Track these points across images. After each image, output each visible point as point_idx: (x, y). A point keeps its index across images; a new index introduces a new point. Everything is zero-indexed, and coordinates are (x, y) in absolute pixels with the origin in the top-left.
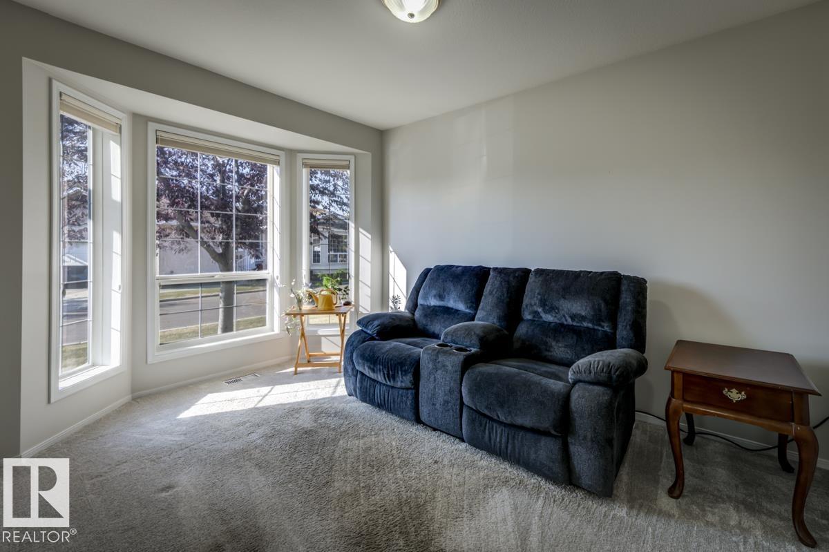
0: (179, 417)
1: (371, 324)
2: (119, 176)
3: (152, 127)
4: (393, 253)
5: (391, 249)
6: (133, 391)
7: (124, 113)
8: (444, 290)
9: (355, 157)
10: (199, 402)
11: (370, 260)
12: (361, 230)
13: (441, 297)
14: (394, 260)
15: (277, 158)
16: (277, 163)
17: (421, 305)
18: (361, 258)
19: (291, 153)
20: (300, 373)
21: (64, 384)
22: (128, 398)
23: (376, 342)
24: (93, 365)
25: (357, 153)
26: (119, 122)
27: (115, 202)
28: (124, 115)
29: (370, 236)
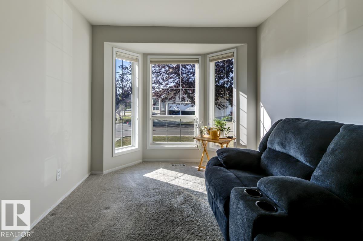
0: (144, 175)
1: (222, 155)
2: (138, 78)
3: (149, 57)
4: (263, 107)
5: (261, 104)
6: (143, 158)
7: (139, 54)
8: (286, 140)
9: (237, 49)
10: (155, 171)
11: (246, 112)
12: (240, 93)
13: (283, 145)
14: (263, 112)
15: (197, 60)
16: (198, 62)
17: (269, 148)
18: (240, 109)
19: (204, 55)
20: (201, 171)
21: (117, 151)
22: (141, 161)
23: (222, 168)
24: (133, 146)
25: (238, 46)
26: (137, 58)
27: (137, 87)
28: (139, 55)
29: (246, 96)
